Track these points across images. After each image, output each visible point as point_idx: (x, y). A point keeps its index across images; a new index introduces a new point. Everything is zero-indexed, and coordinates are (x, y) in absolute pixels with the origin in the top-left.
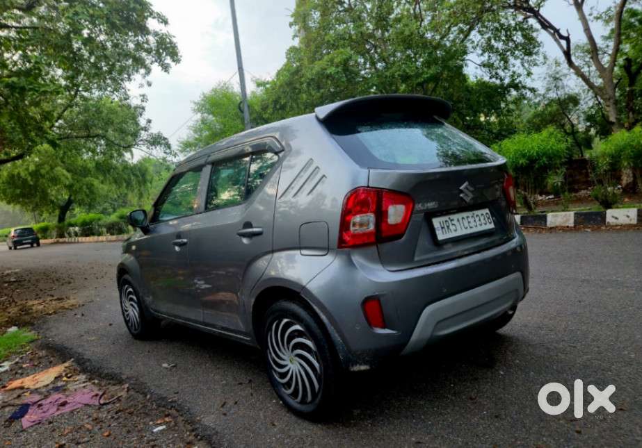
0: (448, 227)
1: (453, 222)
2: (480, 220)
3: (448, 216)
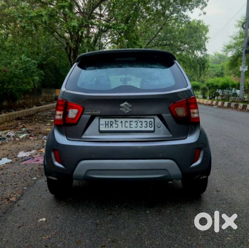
0: (111, 125)
1: (117, 123)
2: (141, 124)
3: (115, 119)
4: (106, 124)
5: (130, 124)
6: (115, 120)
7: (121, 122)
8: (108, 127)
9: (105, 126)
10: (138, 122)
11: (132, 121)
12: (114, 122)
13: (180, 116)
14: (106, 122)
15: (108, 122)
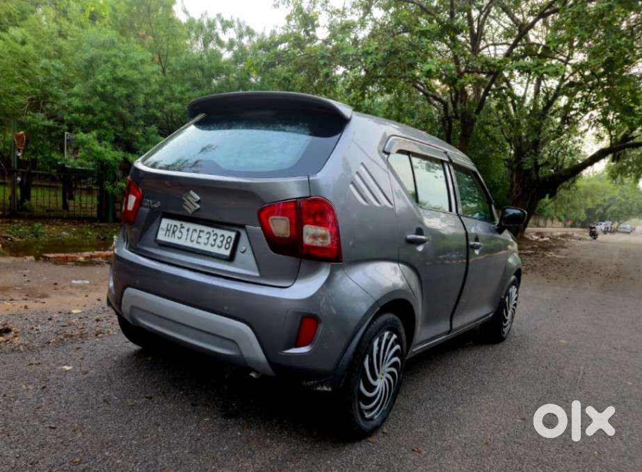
0: (174, 232)
1: (182, 230)
2: (215, 240)
3: (181, 223)
4: (167, 230)
5: (199, 237)
6: (181, 225)
7: (188, 230)
8: (169, 236)
9: (164, 232)
10: (212, 234)
11: (203, 231)
12: (179, 227)
13: (276, 235)
14: (168, 225)
15: (171, 225)
